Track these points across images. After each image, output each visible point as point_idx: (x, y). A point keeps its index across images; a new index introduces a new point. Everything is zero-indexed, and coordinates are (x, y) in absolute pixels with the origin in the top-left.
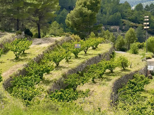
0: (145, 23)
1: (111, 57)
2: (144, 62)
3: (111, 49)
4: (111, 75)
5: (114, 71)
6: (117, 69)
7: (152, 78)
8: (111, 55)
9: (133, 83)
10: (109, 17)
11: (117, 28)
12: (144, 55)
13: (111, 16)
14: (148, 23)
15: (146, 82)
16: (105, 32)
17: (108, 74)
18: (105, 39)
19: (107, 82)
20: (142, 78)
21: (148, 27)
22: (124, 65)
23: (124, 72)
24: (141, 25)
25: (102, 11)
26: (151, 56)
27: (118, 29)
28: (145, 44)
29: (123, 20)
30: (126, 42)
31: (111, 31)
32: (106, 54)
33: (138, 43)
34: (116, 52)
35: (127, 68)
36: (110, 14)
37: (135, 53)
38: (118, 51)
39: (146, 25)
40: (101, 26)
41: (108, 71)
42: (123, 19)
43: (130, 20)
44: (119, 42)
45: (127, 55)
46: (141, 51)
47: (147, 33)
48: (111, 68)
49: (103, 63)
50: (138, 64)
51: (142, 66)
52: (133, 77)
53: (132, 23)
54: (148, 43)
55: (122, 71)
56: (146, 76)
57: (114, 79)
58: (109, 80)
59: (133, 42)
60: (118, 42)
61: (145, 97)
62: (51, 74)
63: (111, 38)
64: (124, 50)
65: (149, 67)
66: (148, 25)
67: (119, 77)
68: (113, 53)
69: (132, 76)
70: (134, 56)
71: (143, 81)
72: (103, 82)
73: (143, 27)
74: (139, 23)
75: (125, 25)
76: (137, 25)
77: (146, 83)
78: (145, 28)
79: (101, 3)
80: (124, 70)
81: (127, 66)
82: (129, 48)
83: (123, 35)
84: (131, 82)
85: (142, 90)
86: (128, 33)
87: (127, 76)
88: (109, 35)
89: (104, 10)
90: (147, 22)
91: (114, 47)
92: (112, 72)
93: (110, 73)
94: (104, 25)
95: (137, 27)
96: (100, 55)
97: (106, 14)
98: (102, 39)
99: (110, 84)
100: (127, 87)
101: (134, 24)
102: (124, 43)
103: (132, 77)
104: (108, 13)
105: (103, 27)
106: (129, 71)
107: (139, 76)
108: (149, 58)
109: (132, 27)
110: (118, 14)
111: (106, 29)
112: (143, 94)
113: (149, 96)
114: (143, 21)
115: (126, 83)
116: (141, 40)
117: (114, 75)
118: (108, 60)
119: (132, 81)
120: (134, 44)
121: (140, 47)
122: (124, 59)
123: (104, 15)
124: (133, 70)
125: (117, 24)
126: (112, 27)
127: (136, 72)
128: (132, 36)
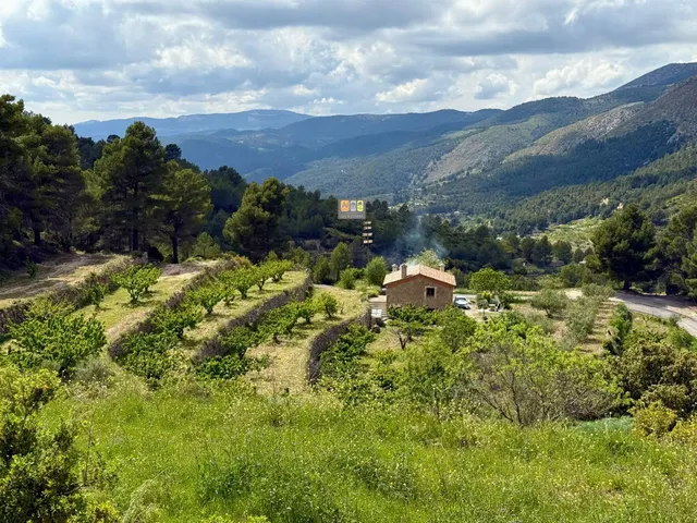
0: (365, 235)
1: (307, 295)
2: (366, 302)
3: (307, 281)
4: (306, 329)
5: (312, 320)
6: (319, 317)
7: (378, 332)
8: (307, 292)
9: (346, 341)
10: (301, 224)
11: (317, 243)
12: (364, 290)
13: (306, 222)
14: (370, 234)
15: (368, 338)
16: (295, 251)
17: (302, 326)
18: (296, 262)
19: (300, 341)
20: (361, 331)
21: (371, 241)
22: (330, 308)
23: (329, 322)
24: (358, 237)
25: (289, 212)
26: (377, 293)
27: (318, 245)
28: (366, 270)
29: (328, 229)
30: (332, 267)
31: (306, 249)
32: (297, 289)
33: (354, 270)
34: (316, 286)
35: (335, 315)
36: (304, 219)
37: (350, 287)
38: (318, 283)
39: (366, 238)
40: (287, 240)
41: (301, 320)
42: (327, 226)
43: (338, 228)
44: (320, 268)
45: (335, 292)
46: (359, 284)
47: (369, 253)
48: (307, 314)
49: (292, 306)
50: (354, 307)
51: (361, 311)
52: (347, 331)
53: (343, 235)
54: (371, 271)
55: (327, 319)
56: (369, 328)
57: (313, 334)
58: (305, 337)
59: (344, 268)
60: (318, 269)
61: (367, 366)
62: (199, 328)
63: (306, 260)
64: (329, 282)
65: (374, 311)
66: (370, 238)
67: (322, 331)
68: (311, 289)
69: (345, 328)
70: (346, 292)
71: (364, 337)
72: (294, 340)
73: (362, 240)
74: (355, 234)
75: (330, 237)
76: (352, 237)
77: (370, 340)
78: (365, 242)
79: (287, 198)
80: (331, 318)
81: (335, 311)
82: (338, 279)
83: (328, 256)
84: (342, 340)
85: (362, 353)
86: (335, 252)
87: (335, 330)
88: (302, 257)
89: (292, 212)
90: (368, 231)
91: (311, 277)
92: (308, 322)
93: (304, 324)
94: (294, 238)
95: (351, 241)
96: (286, 292)
97: (296, 218)
98: (289, 263)
99: (306, 343)
100: (336, 349)
101: (346, 236)
102: (329, 270)
103: (343, 331)
104: (300, 217)
105: (291, 242)
106: (336, 319)
107: (356, 327)
108: (374, 296)
109: (344, 241)
110: (318, 217)
111: (296, 246)
112: (365, 361)
113: (373, 363)
114: (362, 230)
115: (334, 343)
116: (359, 262)
117: (312, 329)
118: (300, 300)
119: (345, 337)
120: (347, 270)
121: (358, 277)
122: (330, 299)
123: (293, 220)
124: (346, 318)
125: (316, 236)
126: (308, 242)
127: (352, 321)
128: (343, 258)
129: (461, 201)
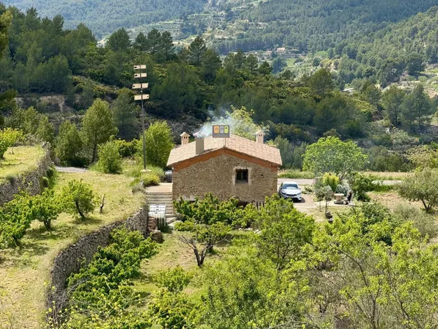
0: (137, 86)
1: (45, 184)
2: (140, 194)
3: (44, 163)
4: (45, 238)
5: (54, 223)
6: (64, 219)
7: (161, 240)
8: (45, 180)
9: (110, 257)
10: (33, 71)
11: (60, 100)
12: (137, 175)
13: (41, 67)
14: (145, 86)
15: (145, 251)
16: (25, 113)
17: (37, 234)
18: (26, 132)
19: (35, 258)
20: (133, 240)
21: (146, 97)
22: (82, 204)
23: (82, 227)
24: (125, 90)
25: (12, 52)
26: (157, 179)
27: (61, 105)
28: (140, 144)
29: (76, 78)
30: (85, 140)
31: (41, 110)
32: (29, 176)
33: (120, 143)
34: (58, 169)
35: (90, 215)
36: (38, 61)
37: (113, 169)
38: (63, 165)
39: (139, 91)
40: (11, 97)
41: (36, 224)
42: (74, 73)
43: (93, 76)
44: (66, 141)
45: (91, 178)
46: (128, 165)
47: (143, 114)
48: (45, 215)
49: (22, 202)
50: (122, 202)
51: (133, 207)
52: (111, 240)
53: (101, 86)
54: (148, 143)
55: (77, 222)
56: (146, 234)
57: (55, 247)
58: (40, 251)
59: (104, 140)
60: (62, 142)
61: (144, 295)
63: (42, 129)
64: (80, 163)
65: (152, 208)
66: (146, 91)
67: (70, 241)
68: (50, 174)
69: (107, 236)
70: (109, 178)
71: (137, 250)
72: (25, 256)
73: (132, 95)
74: (121, 86)
75: (80, 91)
76: (116, 90)
77: (147, 253)
78: (137, 98)
79: (9, 29)
80: (84, 220)
81: (91, 209)
82: (95, 158)
83: (77, 121)
84: (103, 255)
85: (136, 275)
86: (89, 115)
87: (92, 238)
88: (36, 123)
89: (19, 50)
90: (141, 81)
91: (52, 156)
92: (48, 227)
93: (42, 230)
94: (21, 92)
95: (114, 96)
96: (12, 180)
97: (24, 60)
98: (16, 133)
99: (45, 262)
100: (93, 269)
101: (107, 88)
102: (80, 144)
103: (105, 239)
104: (30, 59)
105: (18, 100)
106: (97, 221)
107: (125, 235)
108: (153, 184)
109: (102, 97)
110: (61, 60)
111: (27, 105)
112: (138, 287)
113: (154, 290)
114: (131, 80)
115: (89, 258)
116: (128, 132)
117: (54, 237)
118: (35, 193)
119: (107, 249)
120: (109, 144)
121: (127, 153)
122: (82, 189)
123: (20, 64)
124: (108, 219)
125: (57, 89)
126: (45, 99)
127: (118, 224)
128: (101, 124)
129: (288, 32)
